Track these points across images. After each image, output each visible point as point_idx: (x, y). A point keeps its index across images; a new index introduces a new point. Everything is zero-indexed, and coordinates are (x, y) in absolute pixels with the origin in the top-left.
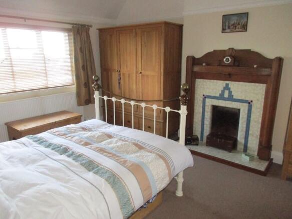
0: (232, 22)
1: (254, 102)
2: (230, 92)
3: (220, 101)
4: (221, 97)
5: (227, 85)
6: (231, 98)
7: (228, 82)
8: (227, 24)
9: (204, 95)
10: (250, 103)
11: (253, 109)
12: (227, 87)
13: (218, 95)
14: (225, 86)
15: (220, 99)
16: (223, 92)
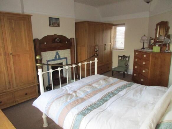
0: (53, 22)
1: (68, 58)
2: (59, 56)
3: (55, 61)
4: (56, 59)
5: (57, 52)
6: (60, 59)
7: (57, 51)
8: (51, 22)
9: (47, 61)
10: (66, 58)
11: (68, 61)
12: (57, 54)
13: (54, 59)
14: (56, 53)
15: (55, 60)
16: (56, 56)
